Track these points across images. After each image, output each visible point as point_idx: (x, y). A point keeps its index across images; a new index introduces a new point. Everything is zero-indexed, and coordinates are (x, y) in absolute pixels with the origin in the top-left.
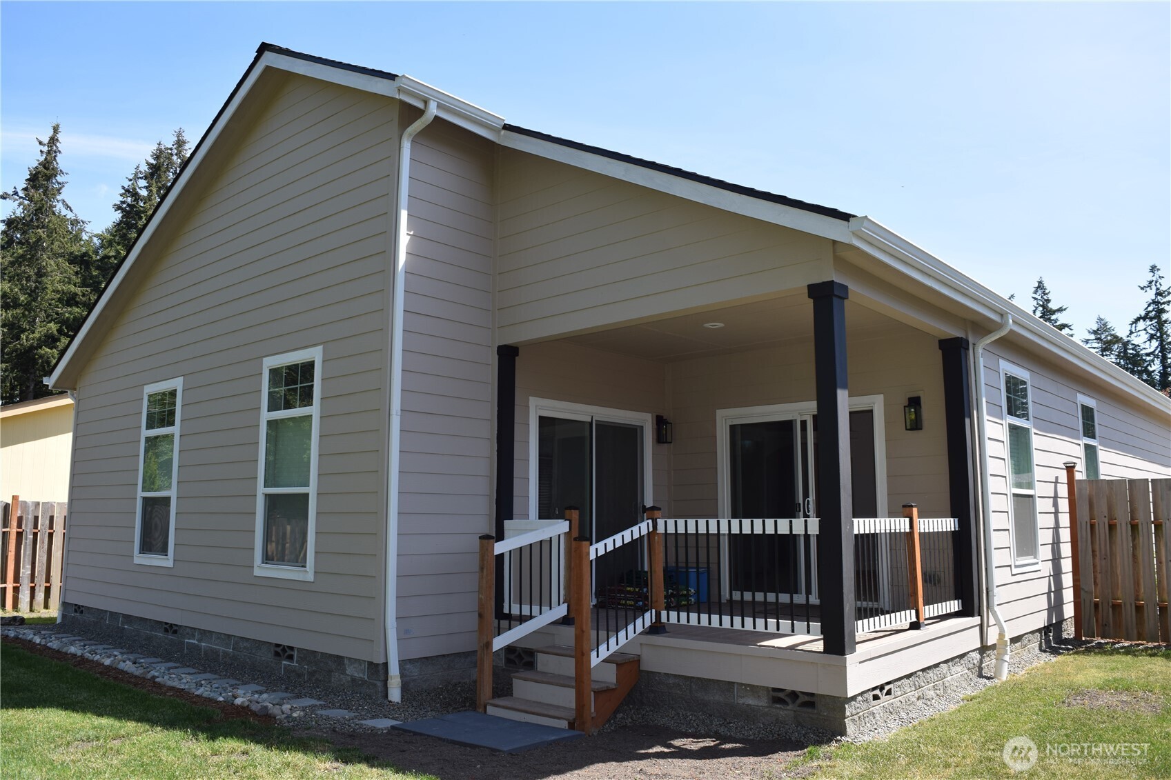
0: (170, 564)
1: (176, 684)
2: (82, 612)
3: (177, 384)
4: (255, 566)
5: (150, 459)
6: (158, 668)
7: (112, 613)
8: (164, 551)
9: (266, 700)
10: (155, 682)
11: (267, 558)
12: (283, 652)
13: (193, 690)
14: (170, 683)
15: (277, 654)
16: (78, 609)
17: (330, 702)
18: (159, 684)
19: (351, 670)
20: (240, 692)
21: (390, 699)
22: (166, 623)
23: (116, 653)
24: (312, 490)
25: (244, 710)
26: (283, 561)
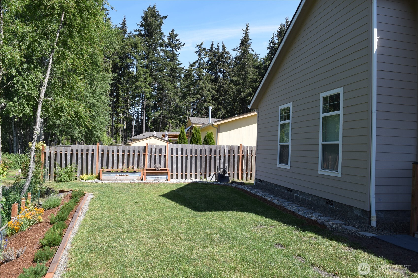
0: (289, 168)
1: (291, 209)
2: (261, 182)
3: (290, 105)
4: (319, 170)
5: (282, 132)
6: (285, 203)
7: (270, 183)
8: (287, 163)
9: (323, 219)
10: (284, 208)
11: (323, 168)
12: (329, 202)
13: (297, 212)
14: (289, 209)
15: (327, 203)
16: (260, 181)
17: (347, 223)
18: (286, 209)
19: (355, 212)
20: (313, 215)
21: (372, 225)
22: (288, 188)
23: (272, 197)
24: (340, 142)
25: (315, 222)
26: (329, 169)
